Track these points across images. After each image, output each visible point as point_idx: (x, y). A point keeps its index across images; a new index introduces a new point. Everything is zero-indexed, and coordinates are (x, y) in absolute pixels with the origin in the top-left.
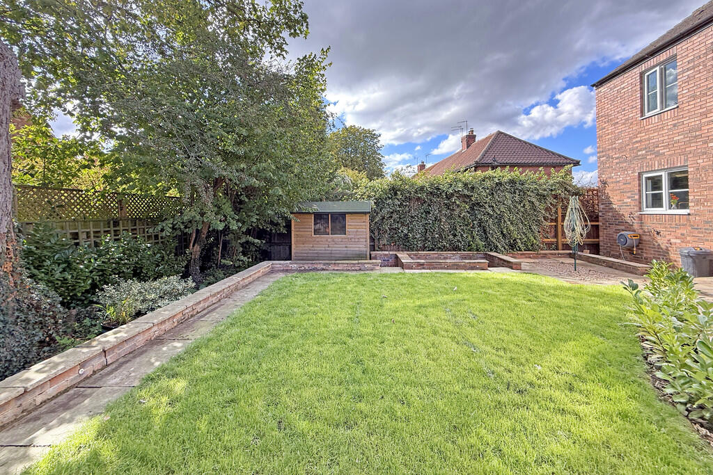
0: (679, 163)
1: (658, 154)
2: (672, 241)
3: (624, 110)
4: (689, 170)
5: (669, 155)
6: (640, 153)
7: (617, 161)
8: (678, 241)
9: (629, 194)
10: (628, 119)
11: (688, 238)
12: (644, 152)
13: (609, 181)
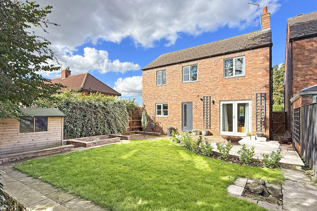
0: (166, 102)
1: (161, 98)
2: (164, 125)
3: (151, 82)
4: (168, 104)
5: (164, 99)
6: (156, 97)
7: (149, 98)
8: (165, 125)
9: (152, 110)
10: (152, 85)
11: (167, 124)
12: (157, 97)
13: (146, 105)
